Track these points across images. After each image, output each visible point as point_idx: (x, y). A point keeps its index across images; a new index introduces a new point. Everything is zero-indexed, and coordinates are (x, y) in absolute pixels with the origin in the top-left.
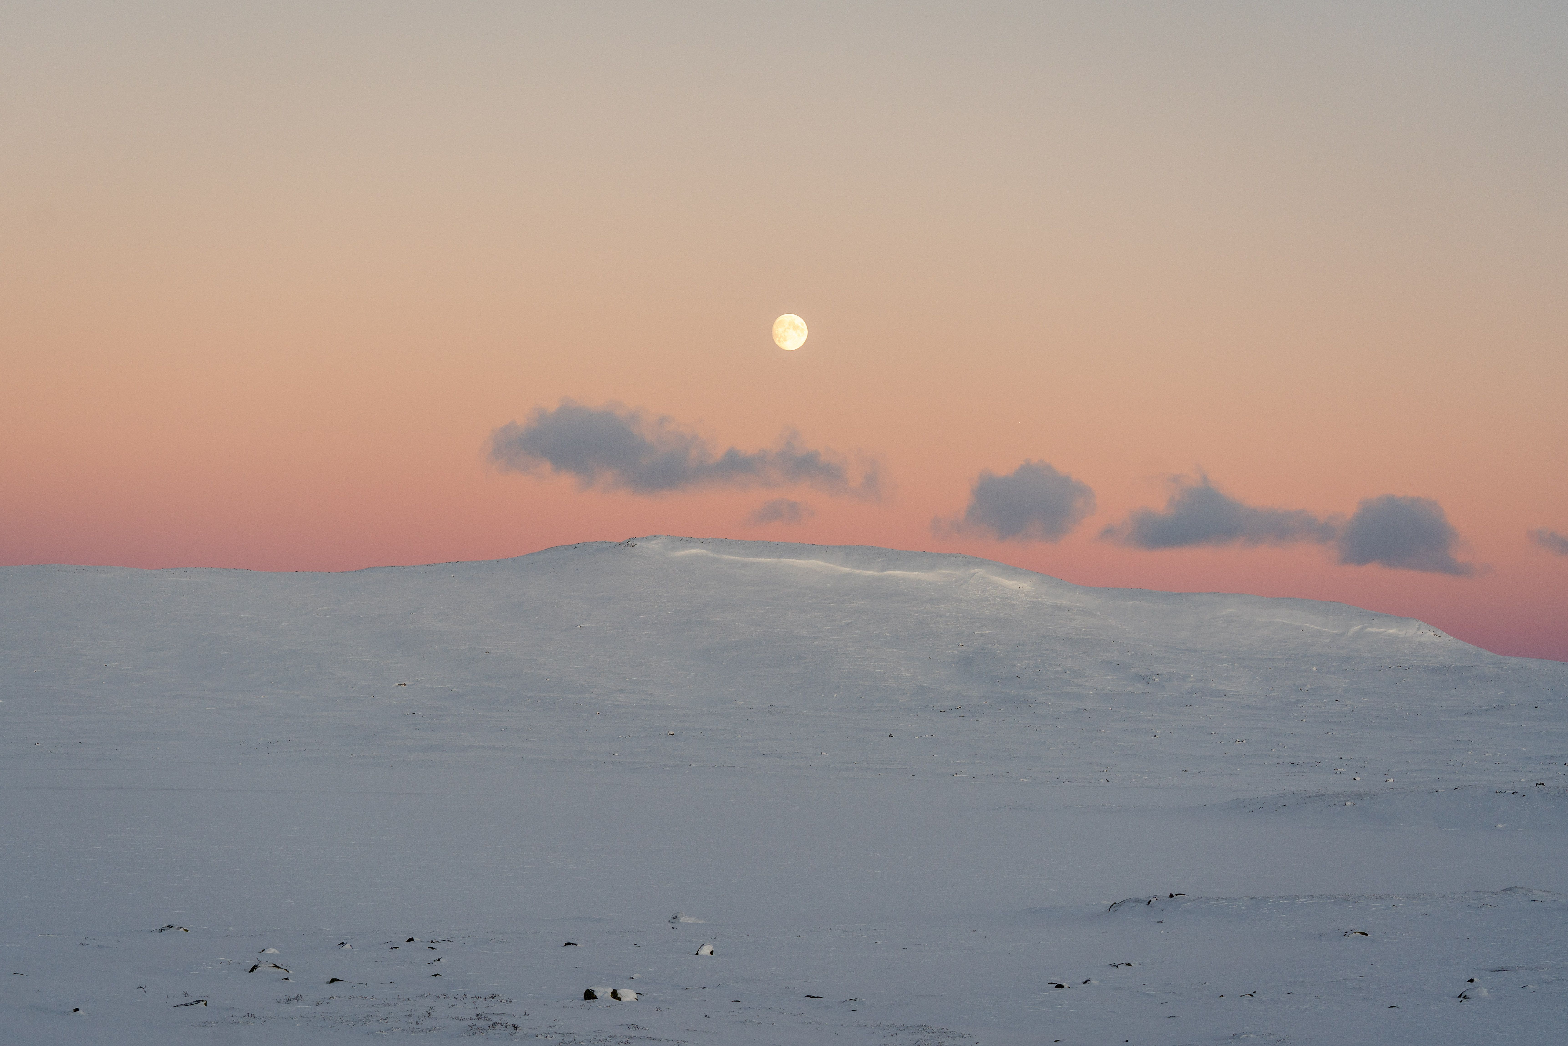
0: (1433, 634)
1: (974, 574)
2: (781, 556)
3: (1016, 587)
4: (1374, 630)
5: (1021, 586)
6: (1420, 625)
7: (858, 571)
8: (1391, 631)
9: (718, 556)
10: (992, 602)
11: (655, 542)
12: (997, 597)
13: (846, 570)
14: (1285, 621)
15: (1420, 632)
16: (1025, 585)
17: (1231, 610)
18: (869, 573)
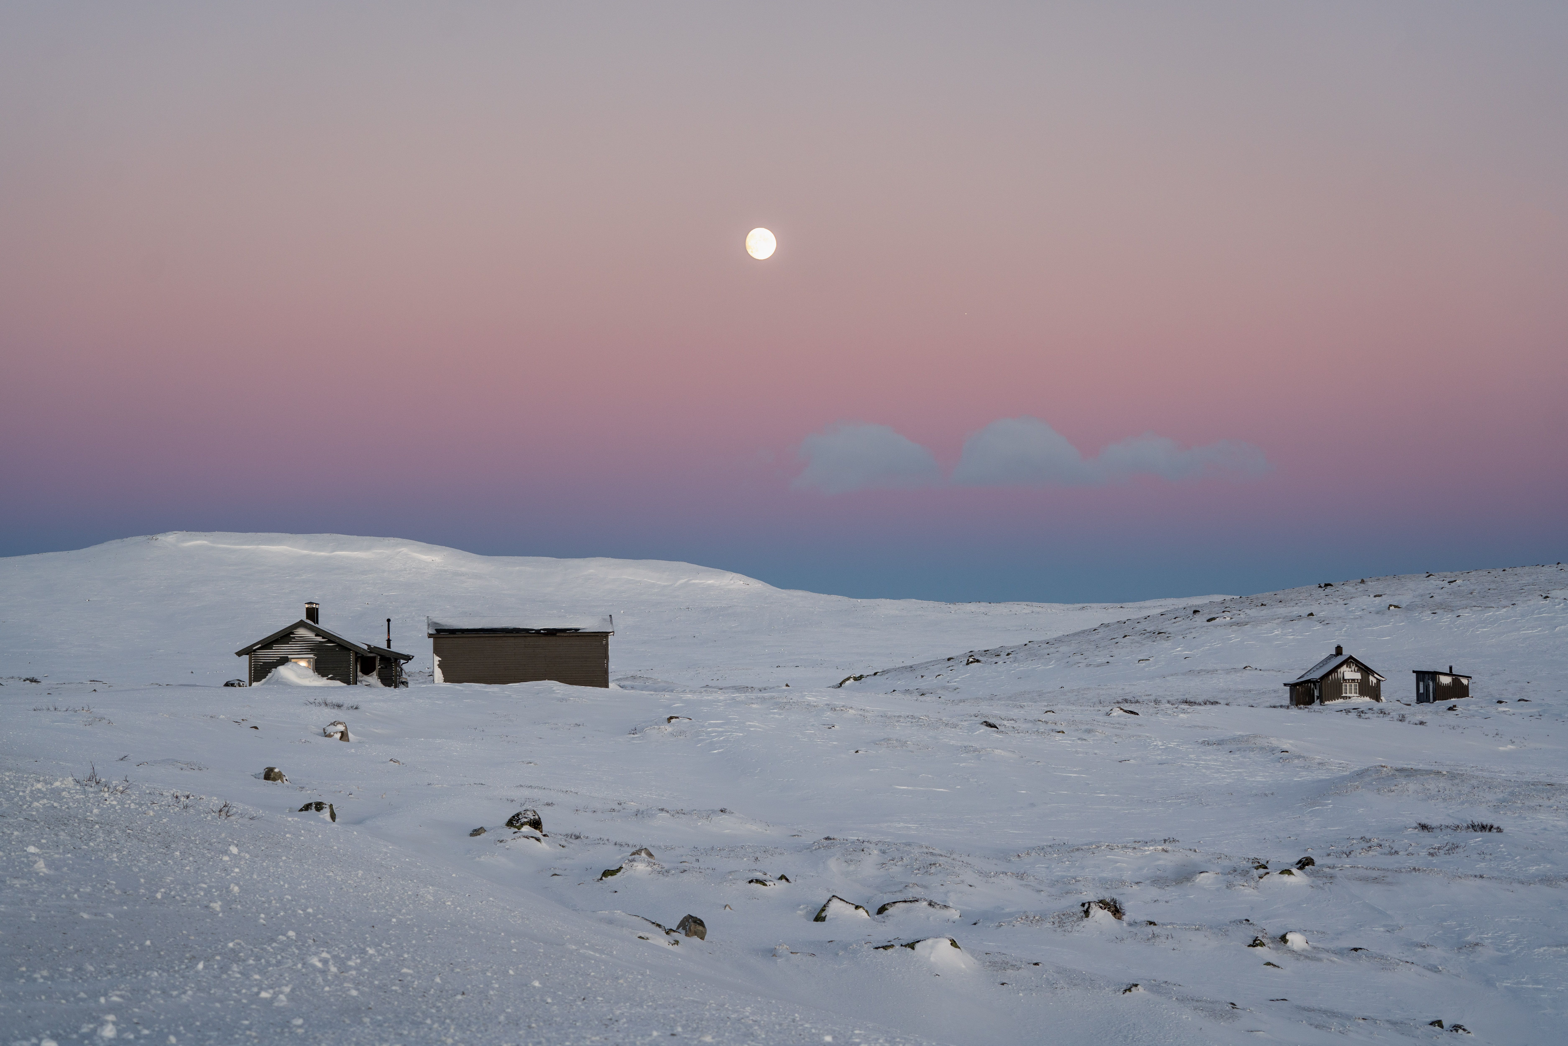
0: (742, 582)
1: (400, 552)
2: (259, 544)
3: (430, 560)
4: (697, 581)
5: (434, 559)
6: (733, 577)
7: (314, 553)
8: (710, 582)
9: (215, 545)
10: (408, 572)
11: (171, 536)
12: (413, 568)
13: (305, 552)
14: (629, 578)
15: (732, 582)
16: (437, 558)
17: (591, 571)
18: (322, 554)
